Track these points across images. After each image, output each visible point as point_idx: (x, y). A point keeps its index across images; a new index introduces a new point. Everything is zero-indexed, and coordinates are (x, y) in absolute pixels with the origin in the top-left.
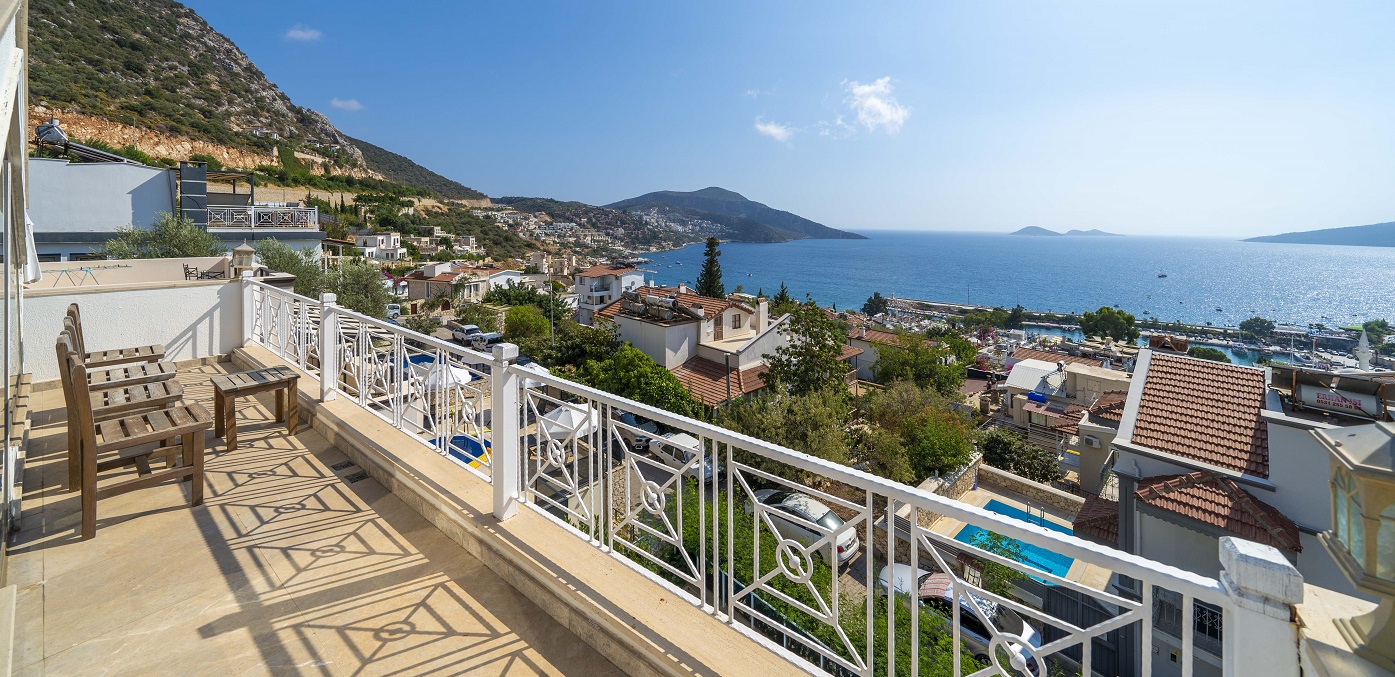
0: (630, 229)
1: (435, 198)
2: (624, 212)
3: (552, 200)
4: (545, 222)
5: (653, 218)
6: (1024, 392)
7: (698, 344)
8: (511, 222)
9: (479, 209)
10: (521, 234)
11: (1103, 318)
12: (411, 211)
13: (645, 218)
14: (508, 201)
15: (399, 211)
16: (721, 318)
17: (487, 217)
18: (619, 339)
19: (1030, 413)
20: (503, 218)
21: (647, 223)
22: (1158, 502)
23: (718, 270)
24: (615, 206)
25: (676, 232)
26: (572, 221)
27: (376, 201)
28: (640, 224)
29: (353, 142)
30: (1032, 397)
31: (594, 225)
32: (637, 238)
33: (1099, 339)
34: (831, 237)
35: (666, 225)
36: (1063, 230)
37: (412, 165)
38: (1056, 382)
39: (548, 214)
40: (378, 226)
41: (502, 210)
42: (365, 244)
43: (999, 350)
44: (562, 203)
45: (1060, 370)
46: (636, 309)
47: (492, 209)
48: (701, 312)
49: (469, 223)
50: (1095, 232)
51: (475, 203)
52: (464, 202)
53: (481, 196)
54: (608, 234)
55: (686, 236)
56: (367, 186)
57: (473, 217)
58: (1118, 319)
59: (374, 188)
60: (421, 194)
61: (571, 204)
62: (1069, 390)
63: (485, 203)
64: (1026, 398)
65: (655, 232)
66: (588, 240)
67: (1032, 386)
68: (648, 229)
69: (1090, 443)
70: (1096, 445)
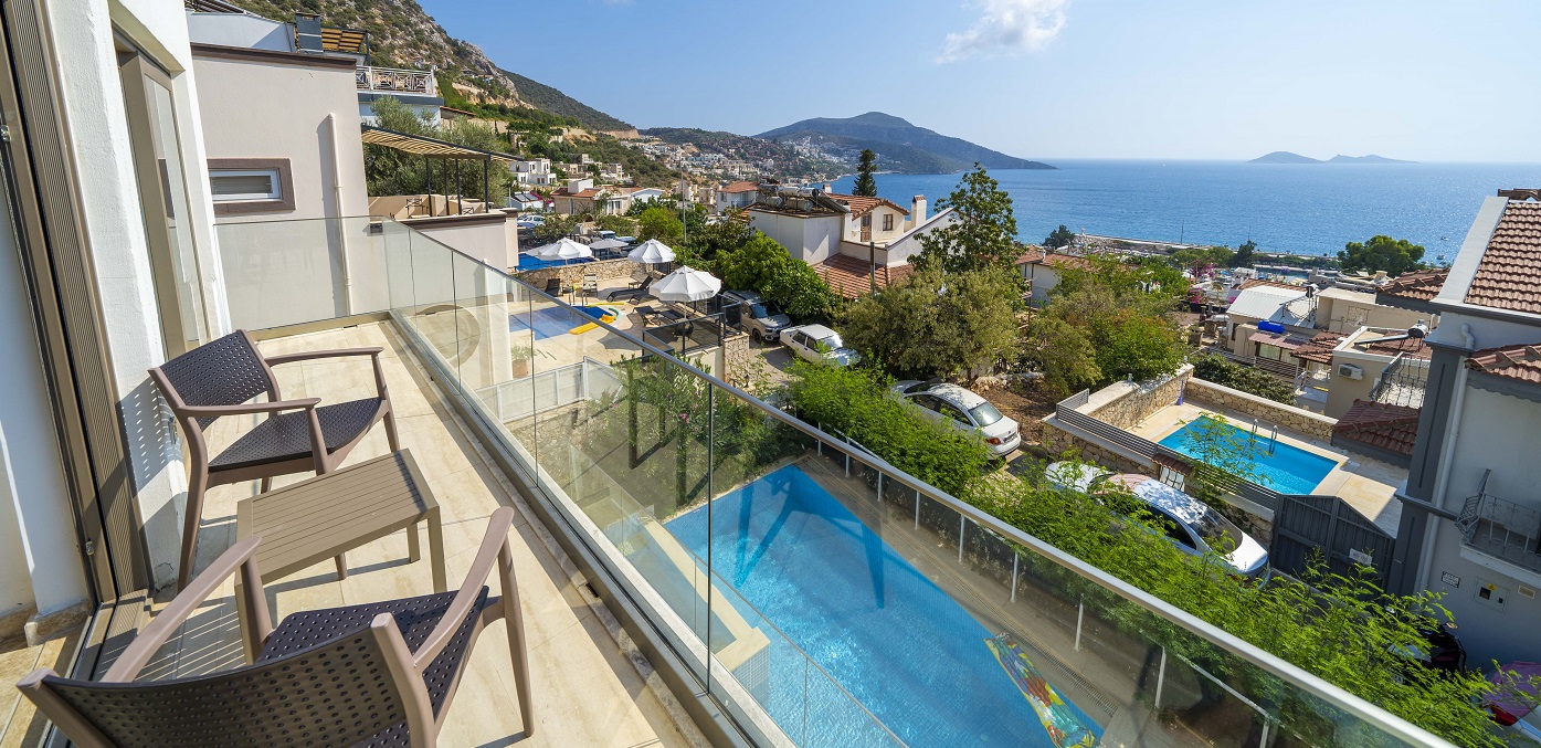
0: (780, 160)
1: (584, 128)
2: (774, 142)
3: (699, 131)
4: (693, 153)
5: (805, 149)
6: (1252, 321)
7: (841, 240)
8: (658, 153)
9: (626, 139)
10: (668, 166)
11: (1374, 250)
12: (560, 139)
13: (796, 147)
14: (655, 132)
15: (549, 139)
16: (870, 217)
17: (635, 148)
19: (1258, 344)
20: (650, 149)
21: (798, 153)
23: (872, 187)
24: (766, 135)
25: (829, 163)
26: (719, 152)
27: (527, 129)
28: (791, 154)
29: (505, 74)
30: (1264, 326)
31: (742, 156)
32: (787, 169)
33: (1366, 275)
35: (820, 156)
37: (562, 96)
38: (1301, 309)
39: (696, 145)
40: (530, 153)
41: (649, 141)
42: (518, 170)
43: (1218, 284)
44: (709, 134)
45: (1309, 296)
46: (772, 203)
47: (639, 141)
48: (848, 207)
49: (616, 152)
50: (1372, 158)
51: (623, 134)
52: (612, 133)
53: (629, 128)
54: (757, 166)
56: (519, 115)
57: (620, 147)
58: (1399, 250)
59: (525, 117)
60: (571, 124)
61: (719, 134)
62: (1320, 320)
63: (633, 135)
64: (1255, 328)
65: (807, 163)
66: (736, 172)
67: (1266, 314)
68: (800, 160)
69: (1346, 372)
70: (1356, 374)
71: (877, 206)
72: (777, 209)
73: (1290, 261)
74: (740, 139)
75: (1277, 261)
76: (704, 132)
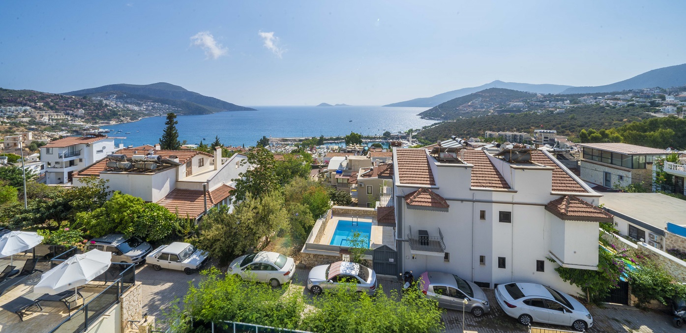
0: (90, 110)
2: (84, 98)
5: (111, 103)
6: (334, 171)
7: (177, 181)
11: (352, 137)
13: (105, 102)
16: (191, 162)
18: (107, 190)
19: (337, 179)
21: (106, 105)
22: (414, 203)
23: (176, 133)
24: (76, 93)
25: (132, 111)
26: (25, 105)
28: (100, 106)
30: (339, 172)
31: (51, 108)
32: (97, 116)
33: (351, 145)
34: (238, 110)
35: (124, 106)
36: (334, 105)
38: (345, 164)
43: (320, 154)
44: (11, 91)
45: (346, 159)
46: (122, 166)
48: (177, 160)
50: (344, 105)
54: (68, 114)
55: (141, 113)
58: (356, 136)
61: (24, 92)
62: (349, 166)
64: (335, 173)
65: (114, 111)
66: (46, 119)
67: (337, 168)
68: (108, 109)
69: (361, 185)
70: (363, 186)
71: (195, 155)
72: (126, 170)
73: (331, 139)
74: (49, 96)
75: (328, 140)
76: (6, 90)
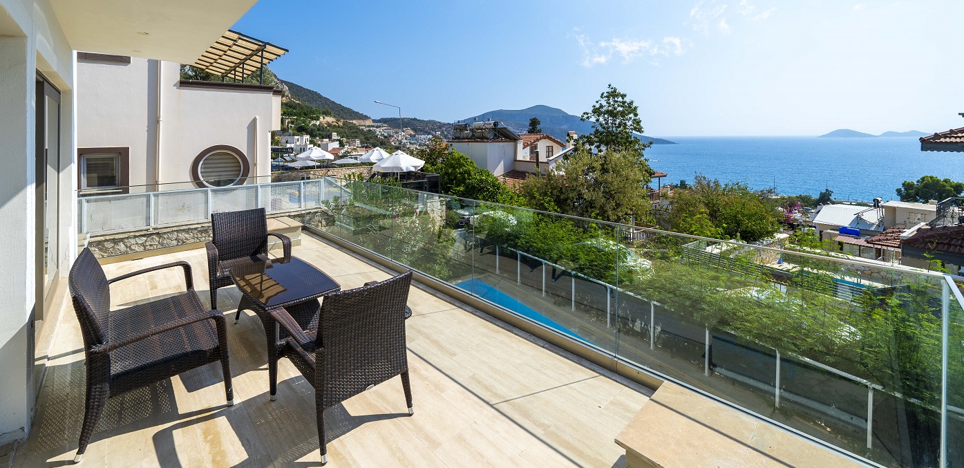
1: (334, 117)
3: (415, 119)
4: (411, 135)
7: (515, 159)
8: (386, 134)
9: (363, 125)
10: (393, 143)
12: (318, 123)
14: (384, 121)
15: (310, 123)
17: (370, 131)
20: (380, 132)
27: (295, 115)
29: (282, 82)
37: (320, 96)
39: (412, 129)
40: (296, 132)
41: (380, 127)
42: (287, 142)
47: (373, 126)
49: (356, 132)
51: (362, 122)
52: (354, 122)
53: (366, 118)
56: (290, 107)
57: (360, 130)
59: (294, 108)
60: (326, 113)
62: (887, 222)
63: (368, 123)
64: (838, 232)
67: (845, 223)
71: (541, 139)
